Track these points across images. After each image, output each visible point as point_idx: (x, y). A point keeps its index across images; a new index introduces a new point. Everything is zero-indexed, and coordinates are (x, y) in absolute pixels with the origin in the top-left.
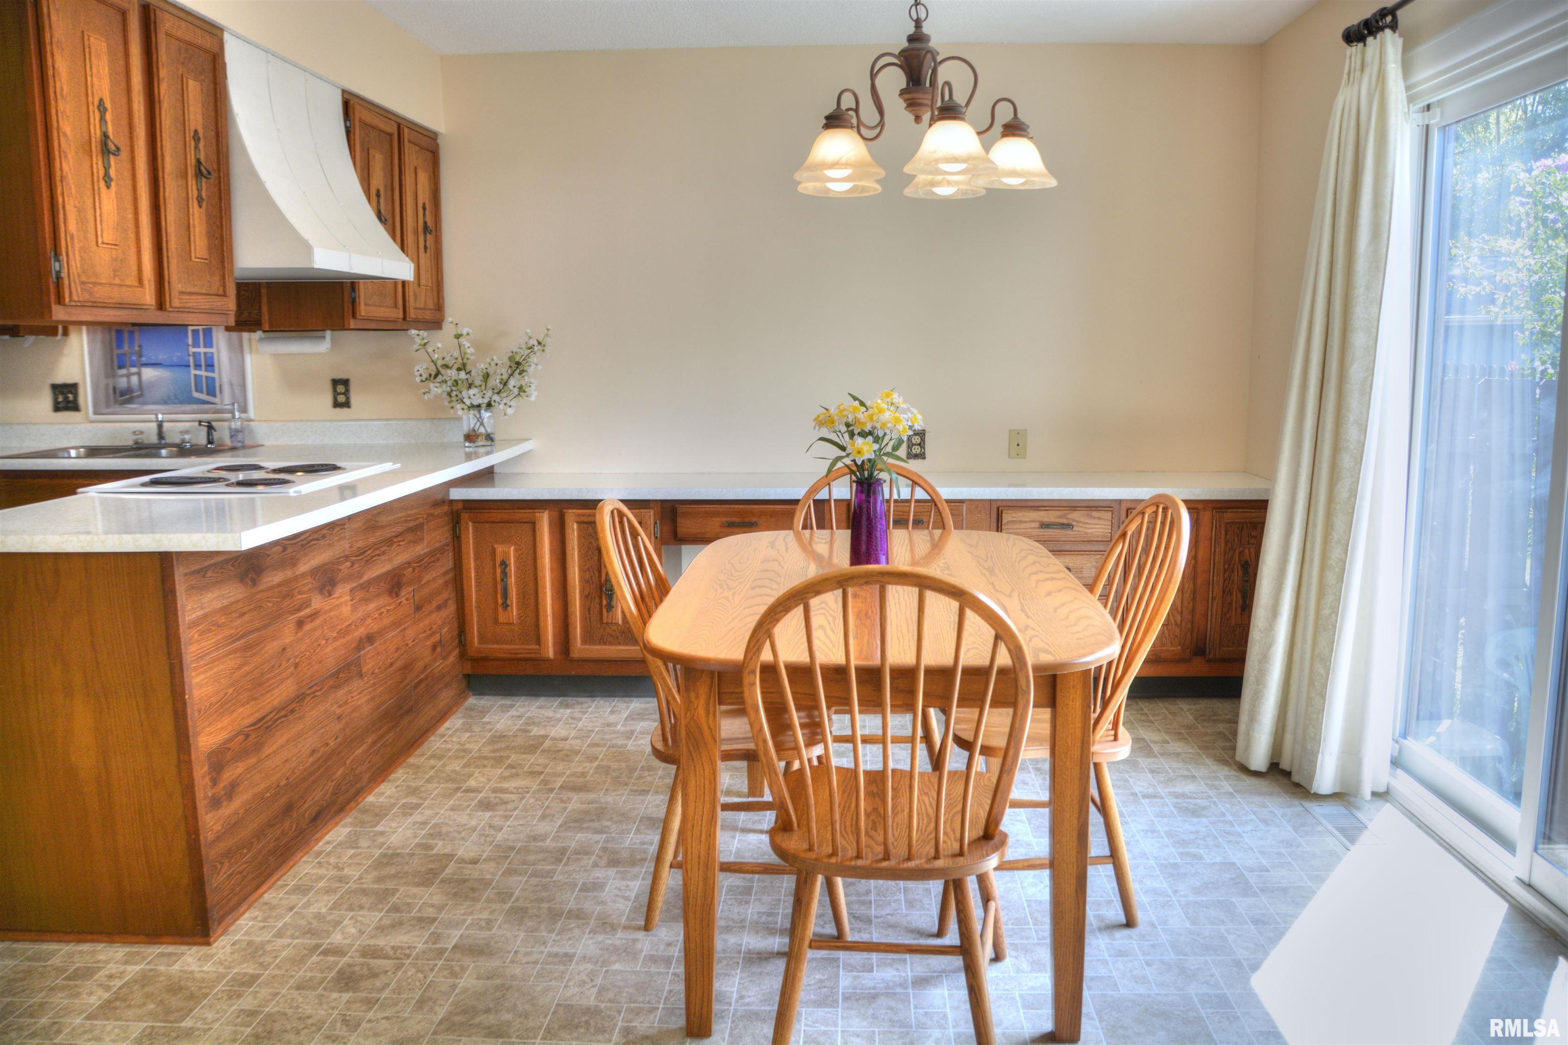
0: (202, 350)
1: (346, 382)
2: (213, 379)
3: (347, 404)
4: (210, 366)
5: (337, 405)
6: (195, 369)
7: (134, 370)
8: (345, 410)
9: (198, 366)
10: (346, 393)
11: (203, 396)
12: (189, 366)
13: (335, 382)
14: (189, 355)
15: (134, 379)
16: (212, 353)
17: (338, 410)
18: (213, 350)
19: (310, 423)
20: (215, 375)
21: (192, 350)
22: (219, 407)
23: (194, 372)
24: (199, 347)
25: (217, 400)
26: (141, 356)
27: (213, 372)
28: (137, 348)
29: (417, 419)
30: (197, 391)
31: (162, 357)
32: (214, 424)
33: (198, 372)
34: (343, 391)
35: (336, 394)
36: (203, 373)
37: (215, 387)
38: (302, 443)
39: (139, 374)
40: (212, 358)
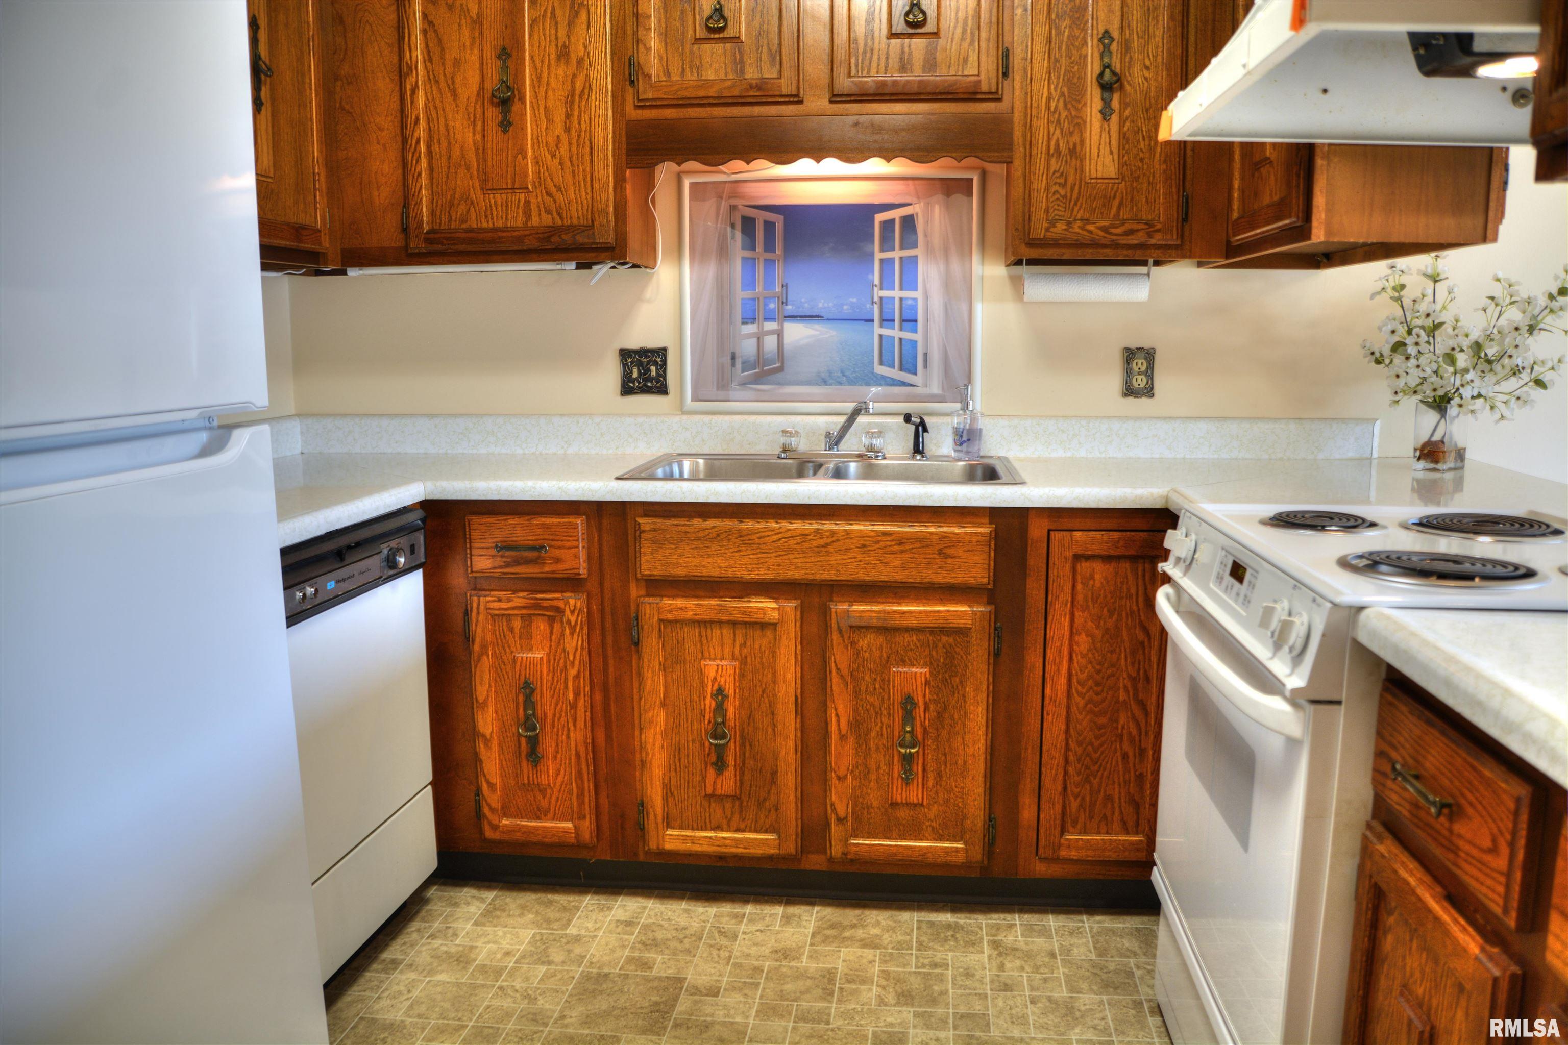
0: (896, 294)
1: (1149, 355)
2: (914, 343)
3: (1149, 391)
4: (909, 321)
5: (1129, 391)
6: (881, 326)
7: (770, 326)
8: (1144, 401)
9: (886, 321)
10: (1149, 373)
11: (894, 373)
12: (872, 321)
13: (1130, 354)
14: (873, 303)
15: (770, 343)
16: (915, 300)
17: (1131, 400)
18: (918, 294)
19: (1084, 422)
20: (918, 337)
21: (878, 293)
22: (919, 391)
23: (878, 330)
24: (893, 288)
25: (917, 379)
26: (785, 303)
27: (915, 331)
28: (778, 289)
29: (1275, 420)
30: (881, 363)
31: (823, 303)
32: (927, 420)
33: (886, 332)
34: (1143, 368)
35: (1128, 373)
36: (894, 333)
37: (915, 357)
38: (1069, 454)
39: (780, 334)
40: (914, 308)
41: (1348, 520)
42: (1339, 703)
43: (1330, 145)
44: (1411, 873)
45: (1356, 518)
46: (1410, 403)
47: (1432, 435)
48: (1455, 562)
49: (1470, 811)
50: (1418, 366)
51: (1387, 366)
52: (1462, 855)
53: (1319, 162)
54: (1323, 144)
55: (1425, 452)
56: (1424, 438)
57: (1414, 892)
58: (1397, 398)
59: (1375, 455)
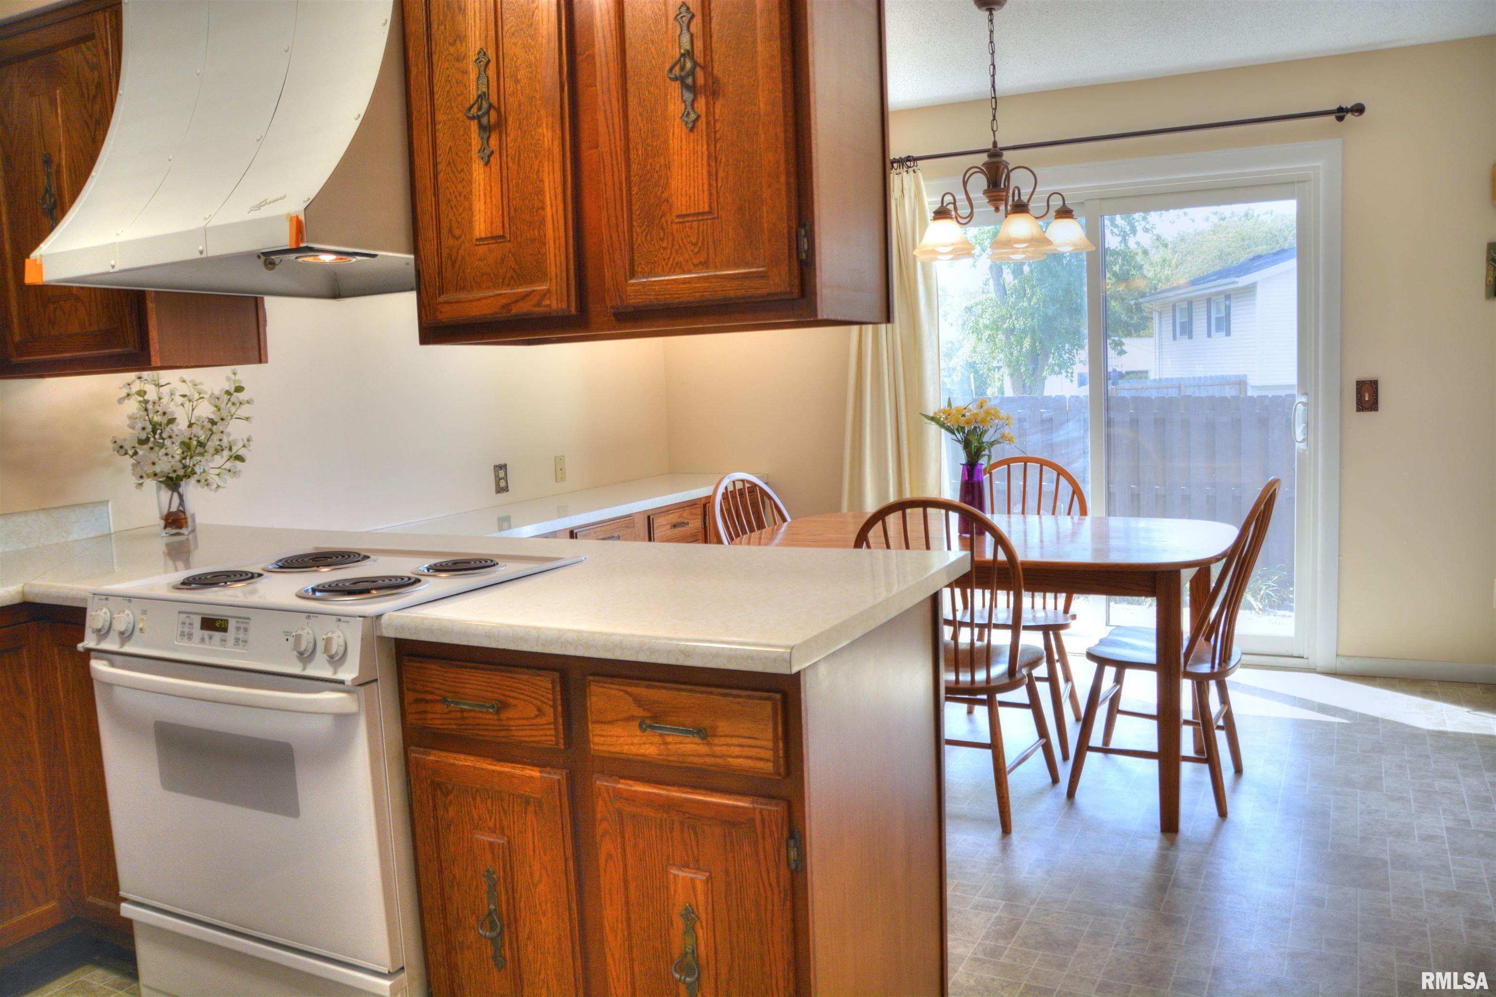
41: (241, 575)
42: (376, 680)
43: (155, 292)
44: (466, 760)
45: (246, 573)
46: (151, 484)
47: (170, 507)
48: (373, 582)
49: (512, 701)
50: (167, 454)
51: (132, 457)
52: (513, 728)
53: (151, 305)
54: (151, 291)
55: (170, 521)
56: (165, 512)
57: (475, 768)
58: (141, 482)
59: (112, 530)
